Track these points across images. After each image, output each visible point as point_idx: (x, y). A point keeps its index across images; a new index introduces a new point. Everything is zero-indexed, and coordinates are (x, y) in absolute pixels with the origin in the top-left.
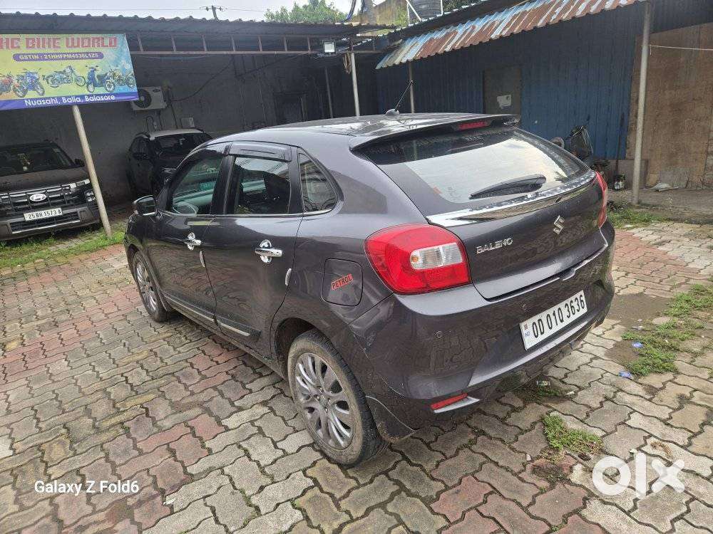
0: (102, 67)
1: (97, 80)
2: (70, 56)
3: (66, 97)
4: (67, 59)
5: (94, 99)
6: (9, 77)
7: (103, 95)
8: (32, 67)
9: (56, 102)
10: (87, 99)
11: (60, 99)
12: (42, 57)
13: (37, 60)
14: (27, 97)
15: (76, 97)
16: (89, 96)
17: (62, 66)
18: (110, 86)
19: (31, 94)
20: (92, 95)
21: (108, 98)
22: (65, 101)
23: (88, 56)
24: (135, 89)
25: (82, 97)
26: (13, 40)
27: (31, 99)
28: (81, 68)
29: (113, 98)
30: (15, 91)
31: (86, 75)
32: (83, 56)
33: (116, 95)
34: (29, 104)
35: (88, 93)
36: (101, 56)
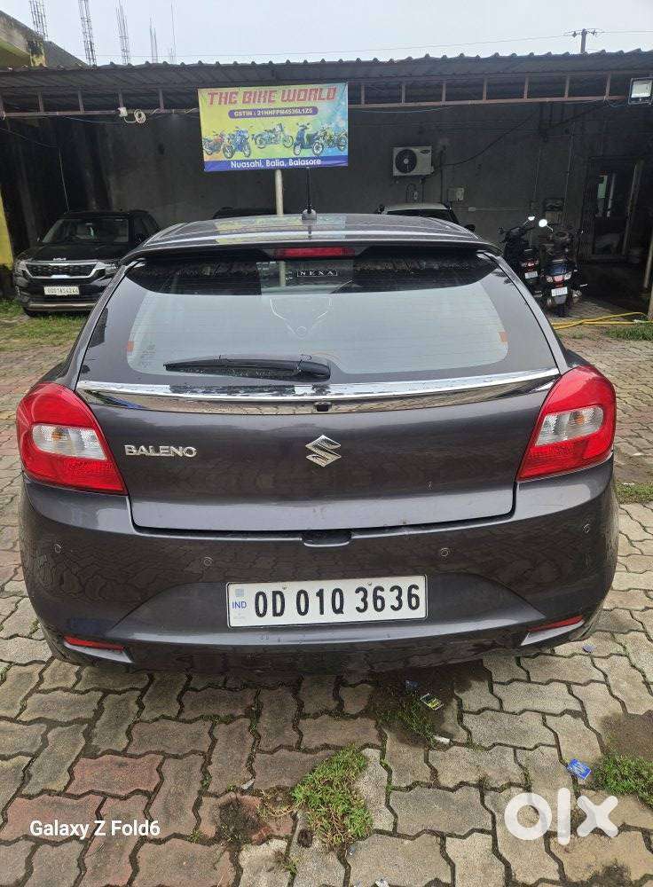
0: (314, 125)
1: (306, 140)
2: (282, 112)
3: (271, 160)
4: (279, 115)
5: (298, 163)
6: (222, 136)
7: (309, 159)
8: (242, 124)
9: (260, 165)
10: (291, 164)
11: (264, 161)
12: (255, 113)
13: (250, 117)
14: (234, 158)
15: (281, 160)
16: (294, 159)
17: (272, 123)
18: (318, 148)
19: (239, 155)
20: (297, 159)
21: (313, 163)
22: (268, 164)
23: (302, 111)
24: (345, 152)
25: (286, 160)
26: (232, 93)
27: (238, 161)
28: (292, 126)
29: (319, 162)
30: (224, 151)
31: (295, 135)
32: (296, 111)
33: (322, 159)
34: (234, 165)
35: (295, 156)
36: (315, 111)
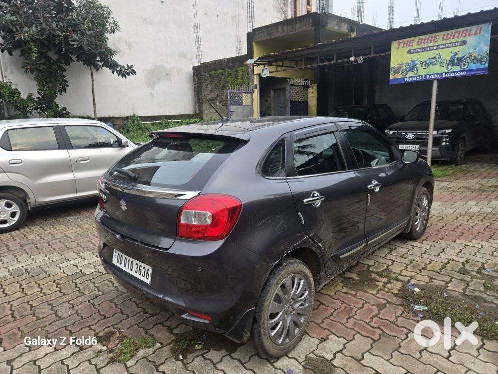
0: (461, 51)
1: (456, 61)
2: (441, 47)
3: (430, 75)
4: (440, 48)
5: (449, 75)
6: (402, 64)
7: (457, 72)
8: (414, 57)
9: (423, 78)
10: (444, 76)
11: (425, 76)
12: (424, 50)
13: (420, 52)
14: (407, 76)
15: (437, 74)
16: (446, 73)
17: (432, 54)
18: (464, 65)
19: (411, 74)
20: (449, 73)
21: (461, 74)
22: (428, 77)
23: (455, 44)
24: (486, 65)
25: (441, 74)
26: (411, 41)
27: (410, 77)
28: (447, 54)
29: (465, 73)
30: (402, 72)
31: (448, 58)
32: (451, 45)
33: (467, 71)
34: (406, 80)
35: (447, 71)
36: (465, 43)
